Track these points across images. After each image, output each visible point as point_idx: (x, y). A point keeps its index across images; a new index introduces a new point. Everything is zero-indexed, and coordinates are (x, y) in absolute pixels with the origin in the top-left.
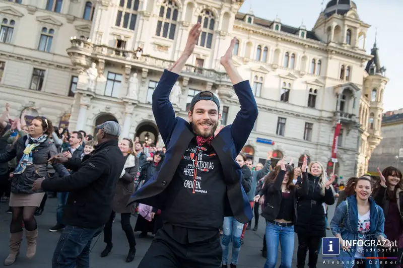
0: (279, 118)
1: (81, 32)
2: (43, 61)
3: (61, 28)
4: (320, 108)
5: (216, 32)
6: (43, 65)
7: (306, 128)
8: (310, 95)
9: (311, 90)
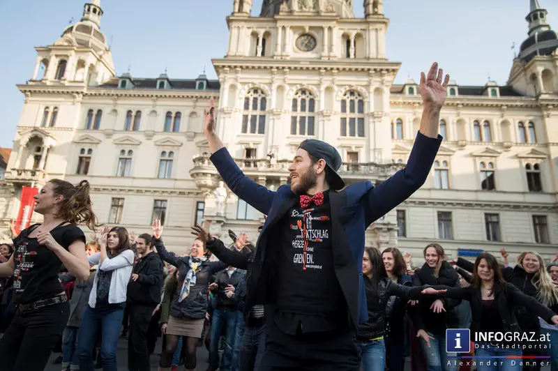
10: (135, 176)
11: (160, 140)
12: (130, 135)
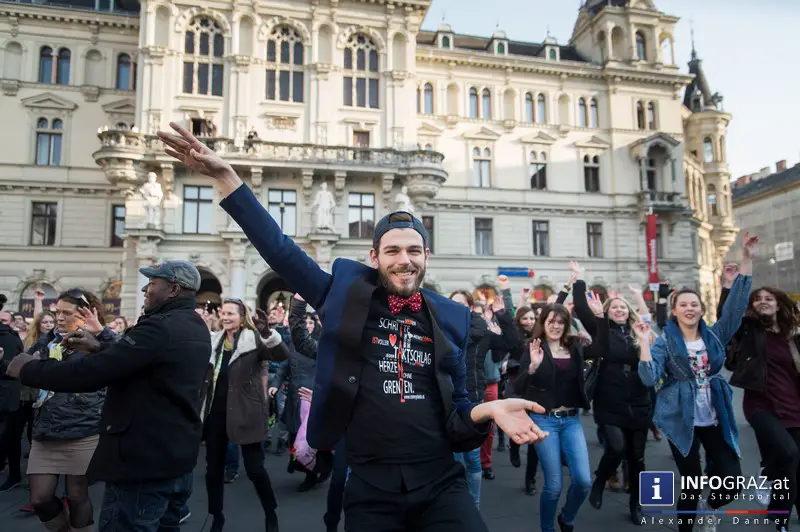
0: (534, 222)
1: (116, 116)
2: (49, 185)
3: (76, 114)
4: (609, 192)
5: (384, 74)
6: (50, 193)
7: (589, 234)
8: (587, 169)
9: (586, 159)
10: (72, 164)
11: (114, 103)
12: (54, 92)
